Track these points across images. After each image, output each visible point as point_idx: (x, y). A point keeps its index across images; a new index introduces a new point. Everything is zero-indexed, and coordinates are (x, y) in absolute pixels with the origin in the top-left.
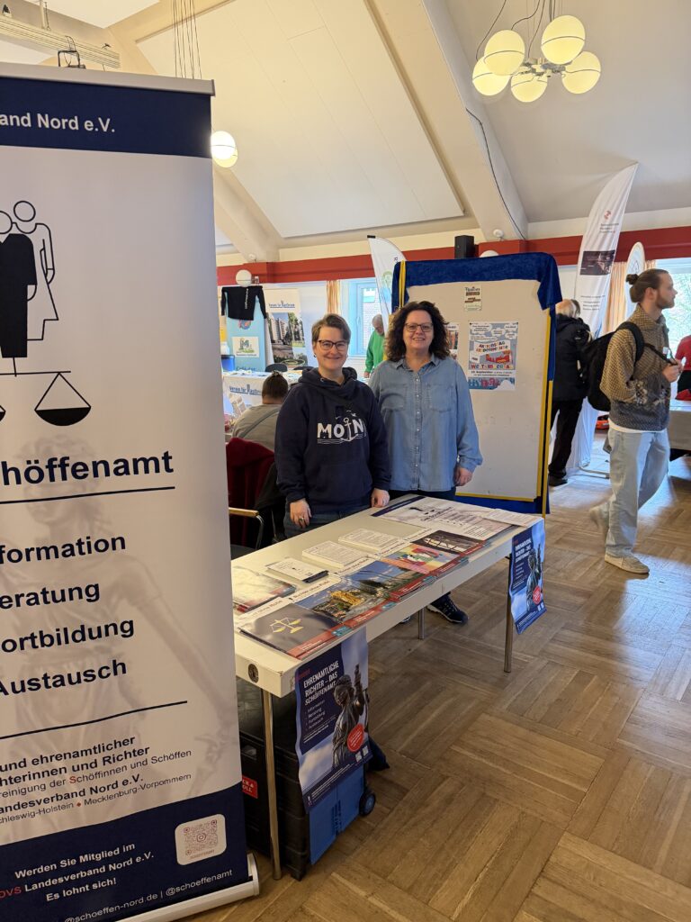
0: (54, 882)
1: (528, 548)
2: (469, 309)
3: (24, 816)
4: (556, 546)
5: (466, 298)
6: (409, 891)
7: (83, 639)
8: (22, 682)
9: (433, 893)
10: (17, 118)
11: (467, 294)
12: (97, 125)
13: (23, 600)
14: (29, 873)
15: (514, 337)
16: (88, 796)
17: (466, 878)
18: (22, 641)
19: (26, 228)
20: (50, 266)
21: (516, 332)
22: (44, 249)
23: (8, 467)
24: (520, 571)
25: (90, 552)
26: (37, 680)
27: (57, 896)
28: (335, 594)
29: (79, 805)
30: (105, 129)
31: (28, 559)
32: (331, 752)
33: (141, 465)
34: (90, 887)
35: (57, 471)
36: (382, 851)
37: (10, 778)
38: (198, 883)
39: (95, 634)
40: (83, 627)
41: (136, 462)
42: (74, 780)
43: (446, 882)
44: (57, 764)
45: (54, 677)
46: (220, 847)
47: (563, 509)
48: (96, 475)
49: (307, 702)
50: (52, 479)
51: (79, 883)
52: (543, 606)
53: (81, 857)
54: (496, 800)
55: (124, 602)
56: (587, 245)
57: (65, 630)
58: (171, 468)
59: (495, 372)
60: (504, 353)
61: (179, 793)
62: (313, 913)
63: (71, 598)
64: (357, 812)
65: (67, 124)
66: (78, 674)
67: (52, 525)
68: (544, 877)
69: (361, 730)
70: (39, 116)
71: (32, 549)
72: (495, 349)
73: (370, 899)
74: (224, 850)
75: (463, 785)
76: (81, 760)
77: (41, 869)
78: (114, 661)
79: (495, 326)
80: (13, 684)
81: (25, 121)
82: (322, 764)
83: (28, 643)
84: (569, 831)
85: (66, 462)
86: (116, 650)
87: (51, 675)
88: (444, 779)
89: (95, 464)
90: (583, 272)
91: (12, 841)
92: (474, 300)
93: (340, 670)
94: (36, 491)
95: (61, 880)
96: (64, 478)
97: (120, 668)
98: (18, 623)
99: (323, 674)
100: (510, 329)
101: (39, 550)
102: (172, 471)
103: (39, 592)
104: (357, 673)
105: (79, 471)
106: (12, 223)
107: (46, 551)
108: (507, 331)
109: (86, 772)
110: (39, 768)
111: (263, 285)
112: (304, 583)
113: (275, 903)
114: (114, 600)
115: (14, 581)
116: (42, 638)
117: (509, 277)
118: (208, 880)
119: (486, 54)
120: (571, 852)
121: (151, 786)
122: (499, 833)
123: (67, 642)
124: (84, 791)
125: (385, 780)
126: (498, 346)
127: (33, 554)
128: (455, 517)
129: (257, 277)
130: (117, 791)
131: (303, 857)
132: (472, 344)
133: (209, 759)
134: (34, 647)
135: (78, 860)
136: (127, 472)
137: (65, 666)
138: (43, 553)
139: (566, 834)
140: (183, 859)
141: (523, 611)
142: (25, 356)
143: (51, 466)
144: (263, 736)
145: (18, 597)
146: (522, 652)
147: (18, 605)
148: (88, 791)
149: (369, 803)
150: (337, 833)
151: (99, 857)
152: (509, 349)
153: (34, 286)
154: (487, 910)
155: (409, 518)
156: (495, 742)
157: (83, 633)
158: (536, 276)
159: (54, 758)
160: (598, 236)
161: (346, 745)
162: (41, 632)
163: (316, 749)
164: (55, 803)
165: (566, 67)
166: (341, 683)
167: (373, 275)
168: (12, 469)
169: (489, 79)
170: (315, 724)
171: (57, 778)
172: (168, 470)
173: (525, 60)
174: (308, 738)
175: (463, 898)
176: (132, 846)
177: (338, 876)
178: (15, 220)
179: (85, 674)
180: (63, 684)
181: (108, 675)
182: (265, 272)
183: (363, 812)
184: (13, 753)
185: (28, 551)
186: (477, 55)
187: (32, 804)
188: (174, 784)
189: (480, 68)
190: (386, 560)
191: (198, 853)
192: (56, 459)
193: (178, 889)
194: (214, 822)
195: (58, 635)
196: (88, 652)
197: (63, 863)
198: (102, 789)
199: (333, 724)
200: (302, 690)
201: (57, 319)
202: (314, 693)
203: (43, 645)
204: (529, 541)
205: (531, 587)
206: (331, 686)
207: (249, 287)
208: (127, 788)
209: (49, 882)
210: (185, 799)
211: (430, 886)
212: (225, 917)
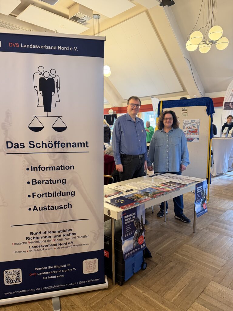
0: (46, 273)
1: (201, 189)
2: (183, 116)
3: (39, 250)
4: (213, 197)
5: (182, 112)
6: (157, 293)
7: (60, 196)
8: (42, 207)
9: (165, 294)
10: (53, 47)
11: (183, 111)
12: (73, 49)
13: (44, 182)
14: (39, 269)
15: (198, 124)
16: (58, 246)
17: (176, 291)
18: (43, 194)
19: (53, 76)
20: (59, 87)
21: (199, 123)
22: (57, 82)
23: (44, 143)
24: (198, 196)
25: (64, 169)
26: (46, 207)
27: (46, 278)
28: (135, 195)
29: (55, 249)
30: (76, 50)
31: (47, 170)
32: (133, 243)
33: (80, 145)
34: (56, 277)
35: (57, 145)
36: (148, 280)
37: (36, 237)
38: (89, 281)
39: (64, 194)
40: (60, 192)
41: (78, 144)
42: (54, 240)
43: (170, 291)
44: (50, 235)
45: (51, 207)
46: (96, 270)
47: (217, 186)
48: (67, 147)
49: (125, 223)
50: (55, 147)
51: (53, 274)
52: (206, 210)
53: (54, 266)
54: (188, 269)
55: (73, 185)
56: (226, 100)
57: (55, 192)
58: (88, 146)
59: (192, 136)
60: (195, 129)
61: (85, 249)
62: (125, 295)
63: (58, 183)
64: (140, 268)
65: (66, 49)
66: (58, 206)
67: (54, 160)
68: (204, 293)
69: (143, 238)
70: (59, 47)
71: (48, 167)
72: (192, 128)
73: (144, 293)
74: (98, 271)
75: (177, 264)
76: (57, 234)
77: (43, 268)
78: (69, 204)
79: (192, 121)
80: (39, 208)
81: (55, 48)
82: (130, 246)
83: (44, 195)
84: (213, 281)
85: (60, 142)
86: (69, 200)
87: (50, 206)
88: (171, 262)
89: (67, 144)
90: (224, 109)
91: (35, 258)
92: (185, 112)
93: (136, 215)
94: (50, 150)
95: (48, 273)
96: (59, 147)
97: (70, 206)
98: (42, 189)
99: (130, 215)
100: (197, 122)
101: (50, 167)
102: (88, 147)
103: (49, 180)
104: (141, 218)
105: (63, 145)
106: (49, 75)
107: (52, 168)
108: (196, 123)
109: (58, 238)
110: (44, 235)
111: (117, 114)
112: (126, 192)
113: (113, 291)
114: (70, 184)
115: (43, 176)
116: (49, 194)
117: (197, 105)
118: (92, 281)
119: (190, 38)
120: (213, 287)
121: (76, 246)
122: (189, 279)
123: (56, 196)
124: (57, 244)
125: (150, 260)
126: (193, 127)
127: (48, 169)
128: (176, 178)
129: (115, 112)
130: (66, 246)
131: (122, 277)
132: (184, 127)
133: (94, 239)
134: (46, 197)
135: (53, 267)
136: (76, 147)
137: (54, 203)
138: (51, 168)
139: (212, 281)
140: (85, 272)
141: (199, 210)
142: (50, 111)
143: (55, 143)
144: (111, 237)
145: (43, 181)
146: (200, 227)
147: (43, 184)
148: (58, 244)
149: (145, 266)
150: (134, 273)
151: (60, 267)
152: (197, 128)
153: (54, 92)
154: (183, 301)
155: (161, 178)
156: (188, 252)
157: (60, 194)
158: (206, 105)
159: (49, 232)
160: (230, 97)
161: (138, 242)
162: (49, 192)
163: (128, 240)
164: (48, 247)
165: (217, 41)
166: (136, 220)
167: (153, 110)
168: (45, 143)
169: (191, 46)
170: (128, 231)
171: (49, 239)
172: (87, 147)
173: (203, 40)
174: (126, 236)
175: (175, 296)
176: (69, 265)
177: (133, 286)
178: (50, 74)
179: (60, 207)
180: (53, 209)
181: (67, 208)
182: (118, 110)
183: (143, 269)
184: (38, 229)
185: (47, 168)
186: (188, 39)
187: (42, 246)
188: (84, 246)
189: (188, 43)
190: (153, 187)
191: (89, 271)
192: (57, 141)
193: (83, 282)
194: (95, 261)
195: (53, 194)
196: (61, 200)
197: (49, 267)
198: (62, 244)
199: (133, 233)
200: (124, 219)
201: (60, 102)
202: (127, 221)
203: (49, 196)
204: (202, 186)
205: (202, 202)
206: (133, 220)
207: (112, 115)
208: (69, 245)
209: (45, 273)
210: (86, 252)
211: (164, 292)
212: (97, 294)
